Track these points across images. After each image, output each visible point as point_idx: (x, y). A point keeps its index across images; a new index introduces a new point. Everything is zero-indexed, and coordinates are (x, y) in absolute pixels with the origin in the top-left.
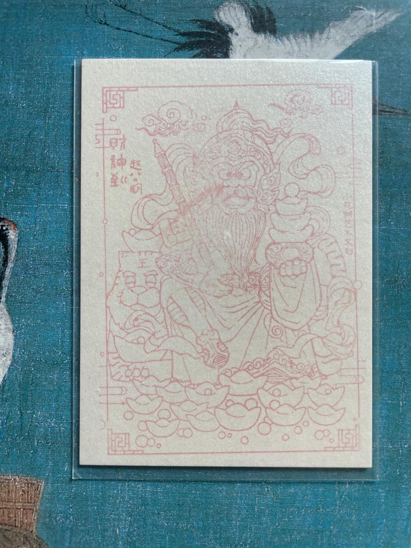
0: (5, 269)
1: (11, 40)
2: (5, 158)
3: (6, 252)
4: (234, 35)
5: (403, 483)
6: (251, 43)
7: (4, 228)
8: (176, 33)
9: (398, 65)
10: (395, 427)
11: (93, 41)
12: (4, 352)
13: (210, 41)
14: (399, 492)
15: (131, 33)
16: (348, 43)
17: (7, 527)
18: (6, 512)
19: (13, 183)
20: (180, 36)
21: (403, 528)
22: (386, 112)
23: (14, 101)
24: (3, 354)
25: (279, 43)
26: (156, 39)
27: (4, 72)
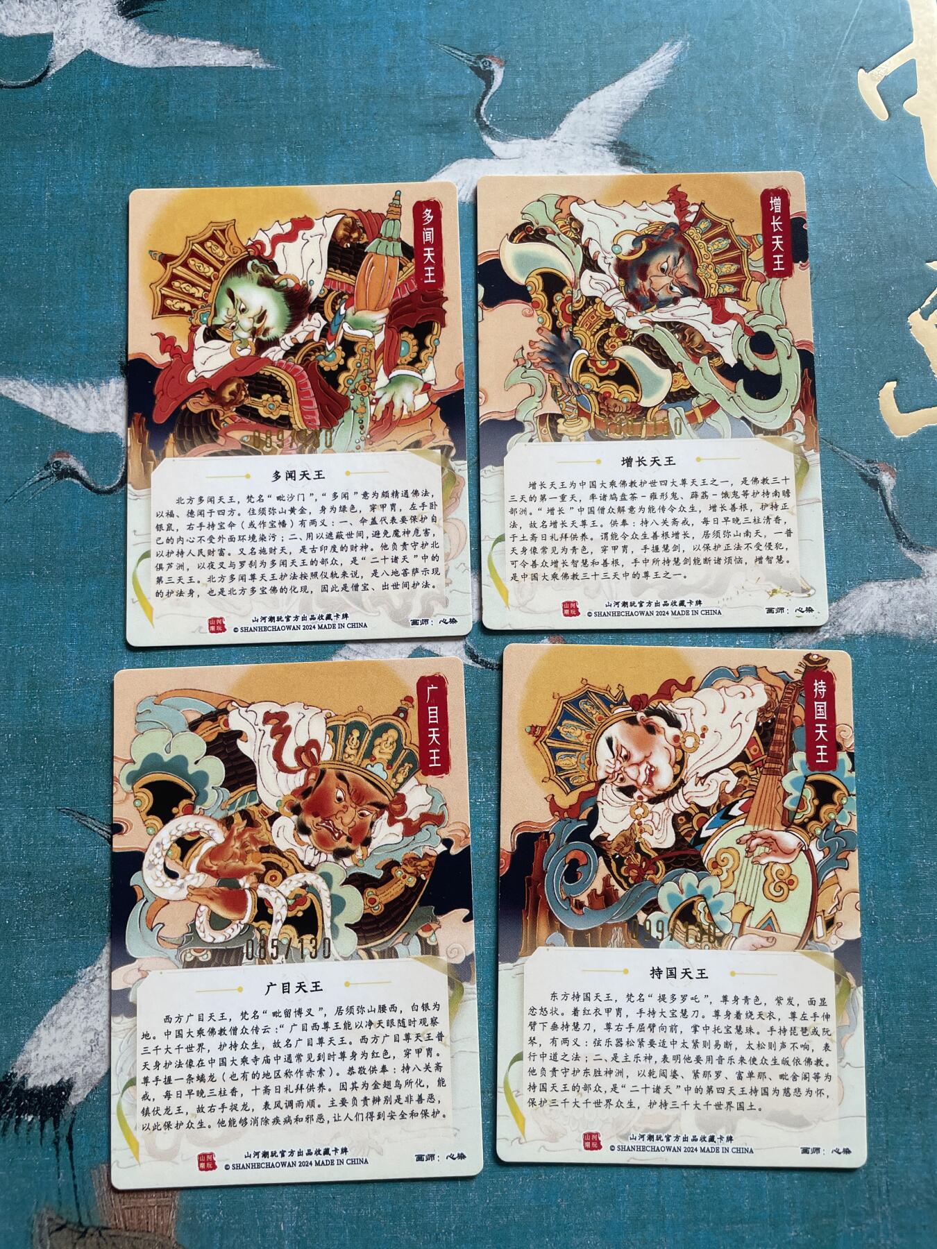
17: (136, 1234)
18: (135, 1212)
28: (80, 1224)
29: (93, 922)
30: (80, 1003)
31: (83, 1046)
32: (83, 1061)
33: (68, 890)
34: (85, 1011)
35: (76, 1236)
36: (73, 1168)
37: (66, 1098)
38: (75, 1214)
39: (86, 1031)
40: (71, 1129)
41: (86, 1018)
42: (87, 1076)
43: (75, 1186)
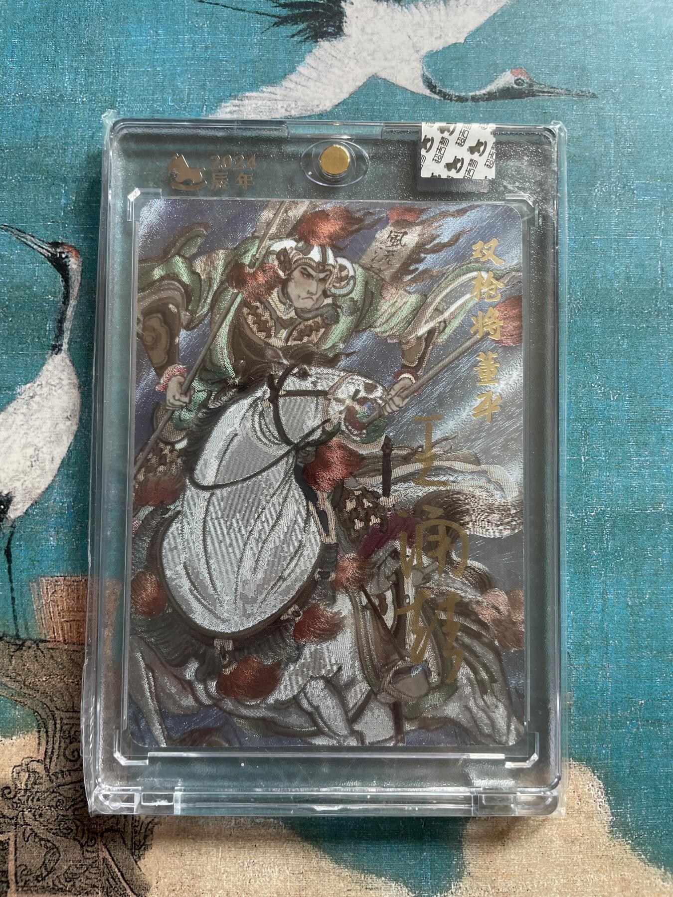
0: (67, 309)
1: (65, 20)
2: (62, 166)
3: (67, 286)
4: (348, 5)
5: (592, 562)
6: (370, 14)
7: (64, 256)
8: (275, 5)
9: (557, 35)
10: (577, 490)
11: (170, 17)
12: (69, 414)
13: (319, 12)
14: (588, 575)
15: (218, 6)
16: (493, 9)
17: (74, 648)
18: (74, 626)
19: (74, 198)
20: (280, 8)
21: (598, 623)
22: (544, 92)
23: (71, 95)
24: (67, 418)
25: (405, 12)
26: (249, 12)
27: (57, 59)
28: (18, 637)
29: (33, 339)
30: (19, 419)
31: (22, 461)
32: (22, 476)
33: (7, 306)
34: (25, 427)
35: (13, 648)
36: (11, 581)
37: (4, 512)
38: (13, 627)
39: (25, 446)
40: (9, 543)
41: (25, 433)
42: (27, 491)
43: (13, 599)
